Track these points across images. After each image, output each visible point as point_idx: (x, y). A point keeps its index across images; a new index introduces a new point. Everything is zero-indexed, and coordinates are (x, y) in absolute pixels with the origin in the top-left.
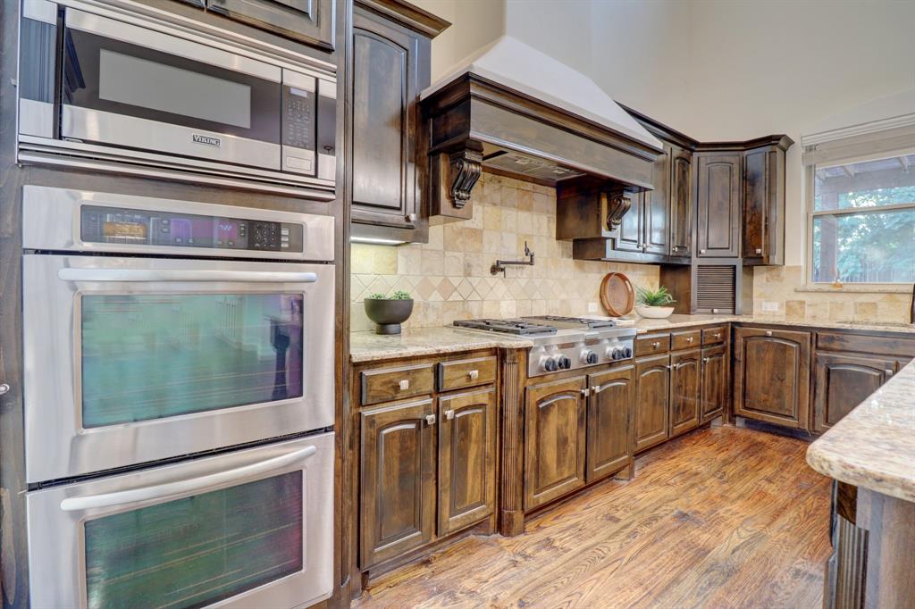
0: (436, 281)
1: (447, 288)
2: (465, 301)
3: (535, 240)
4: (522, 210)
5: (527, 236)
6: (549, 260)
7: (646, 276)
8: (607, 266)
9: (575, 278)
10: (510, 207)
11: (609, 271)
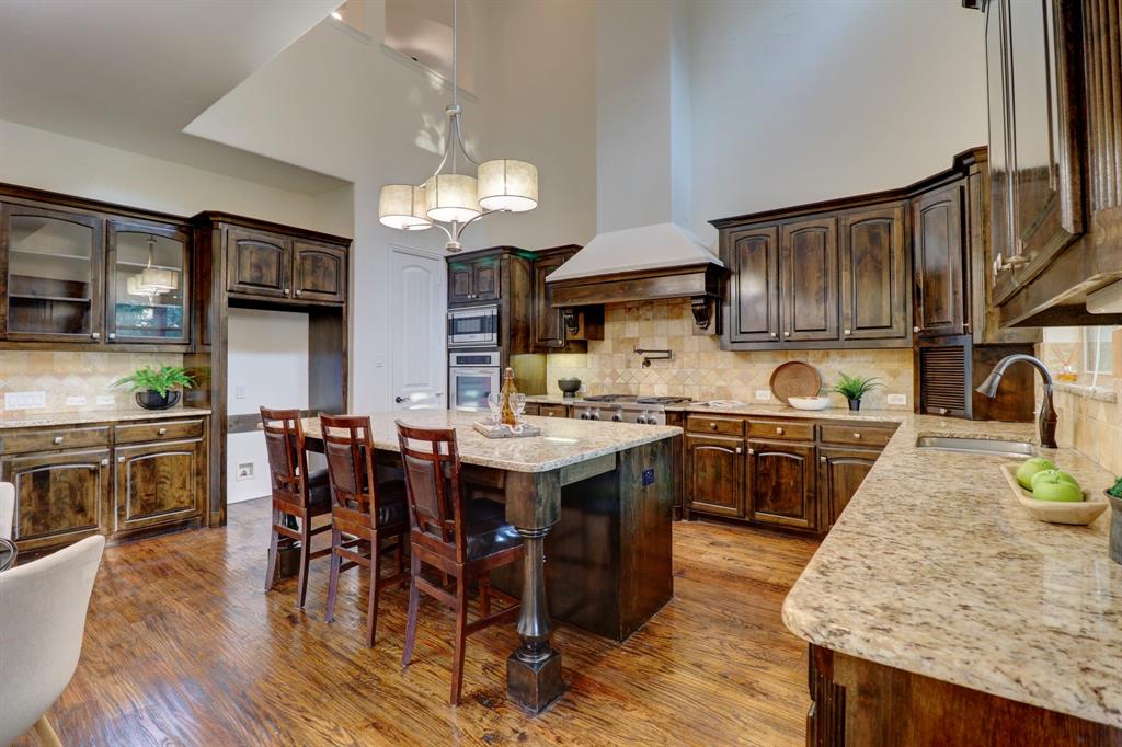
0: (608, 371)
1: (615, 376)
2: (627, 383)
3: (686, 339)
4: (672, 318)
5: (676, 337)
6: (702, 354)
7: (874, 362)
8: (787, 354)
9: (735, 368)
10: (660, 318)
11: (790, 360)
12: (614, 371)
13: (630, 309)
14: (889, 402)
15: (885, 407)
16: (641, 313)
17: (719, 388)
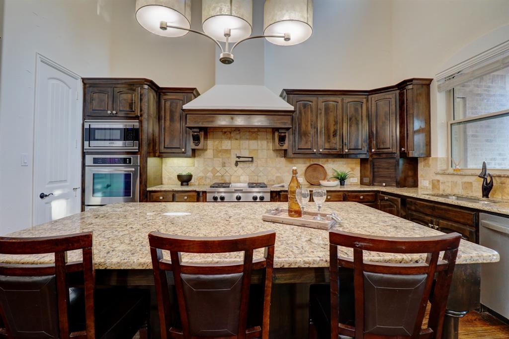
0: (210, 169)
1: (215, 171)
2: (222, 176)
3: (259, 151)
4: (251, 139)
5: (254, 150)
6: (268, 159)
7: (345, 164)
8: (310, 160)
9: (286, 167)
10: (244, 139)
11: (312, 163)
12: (214, 168)
13: (225, 132)
14: (351, 181)
15: (349, 184)
16: (232, 135)
17: (277, 177)
